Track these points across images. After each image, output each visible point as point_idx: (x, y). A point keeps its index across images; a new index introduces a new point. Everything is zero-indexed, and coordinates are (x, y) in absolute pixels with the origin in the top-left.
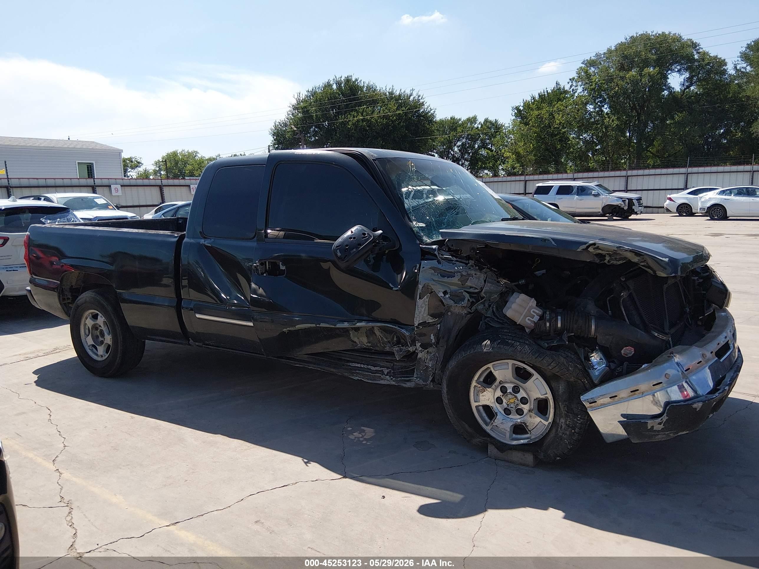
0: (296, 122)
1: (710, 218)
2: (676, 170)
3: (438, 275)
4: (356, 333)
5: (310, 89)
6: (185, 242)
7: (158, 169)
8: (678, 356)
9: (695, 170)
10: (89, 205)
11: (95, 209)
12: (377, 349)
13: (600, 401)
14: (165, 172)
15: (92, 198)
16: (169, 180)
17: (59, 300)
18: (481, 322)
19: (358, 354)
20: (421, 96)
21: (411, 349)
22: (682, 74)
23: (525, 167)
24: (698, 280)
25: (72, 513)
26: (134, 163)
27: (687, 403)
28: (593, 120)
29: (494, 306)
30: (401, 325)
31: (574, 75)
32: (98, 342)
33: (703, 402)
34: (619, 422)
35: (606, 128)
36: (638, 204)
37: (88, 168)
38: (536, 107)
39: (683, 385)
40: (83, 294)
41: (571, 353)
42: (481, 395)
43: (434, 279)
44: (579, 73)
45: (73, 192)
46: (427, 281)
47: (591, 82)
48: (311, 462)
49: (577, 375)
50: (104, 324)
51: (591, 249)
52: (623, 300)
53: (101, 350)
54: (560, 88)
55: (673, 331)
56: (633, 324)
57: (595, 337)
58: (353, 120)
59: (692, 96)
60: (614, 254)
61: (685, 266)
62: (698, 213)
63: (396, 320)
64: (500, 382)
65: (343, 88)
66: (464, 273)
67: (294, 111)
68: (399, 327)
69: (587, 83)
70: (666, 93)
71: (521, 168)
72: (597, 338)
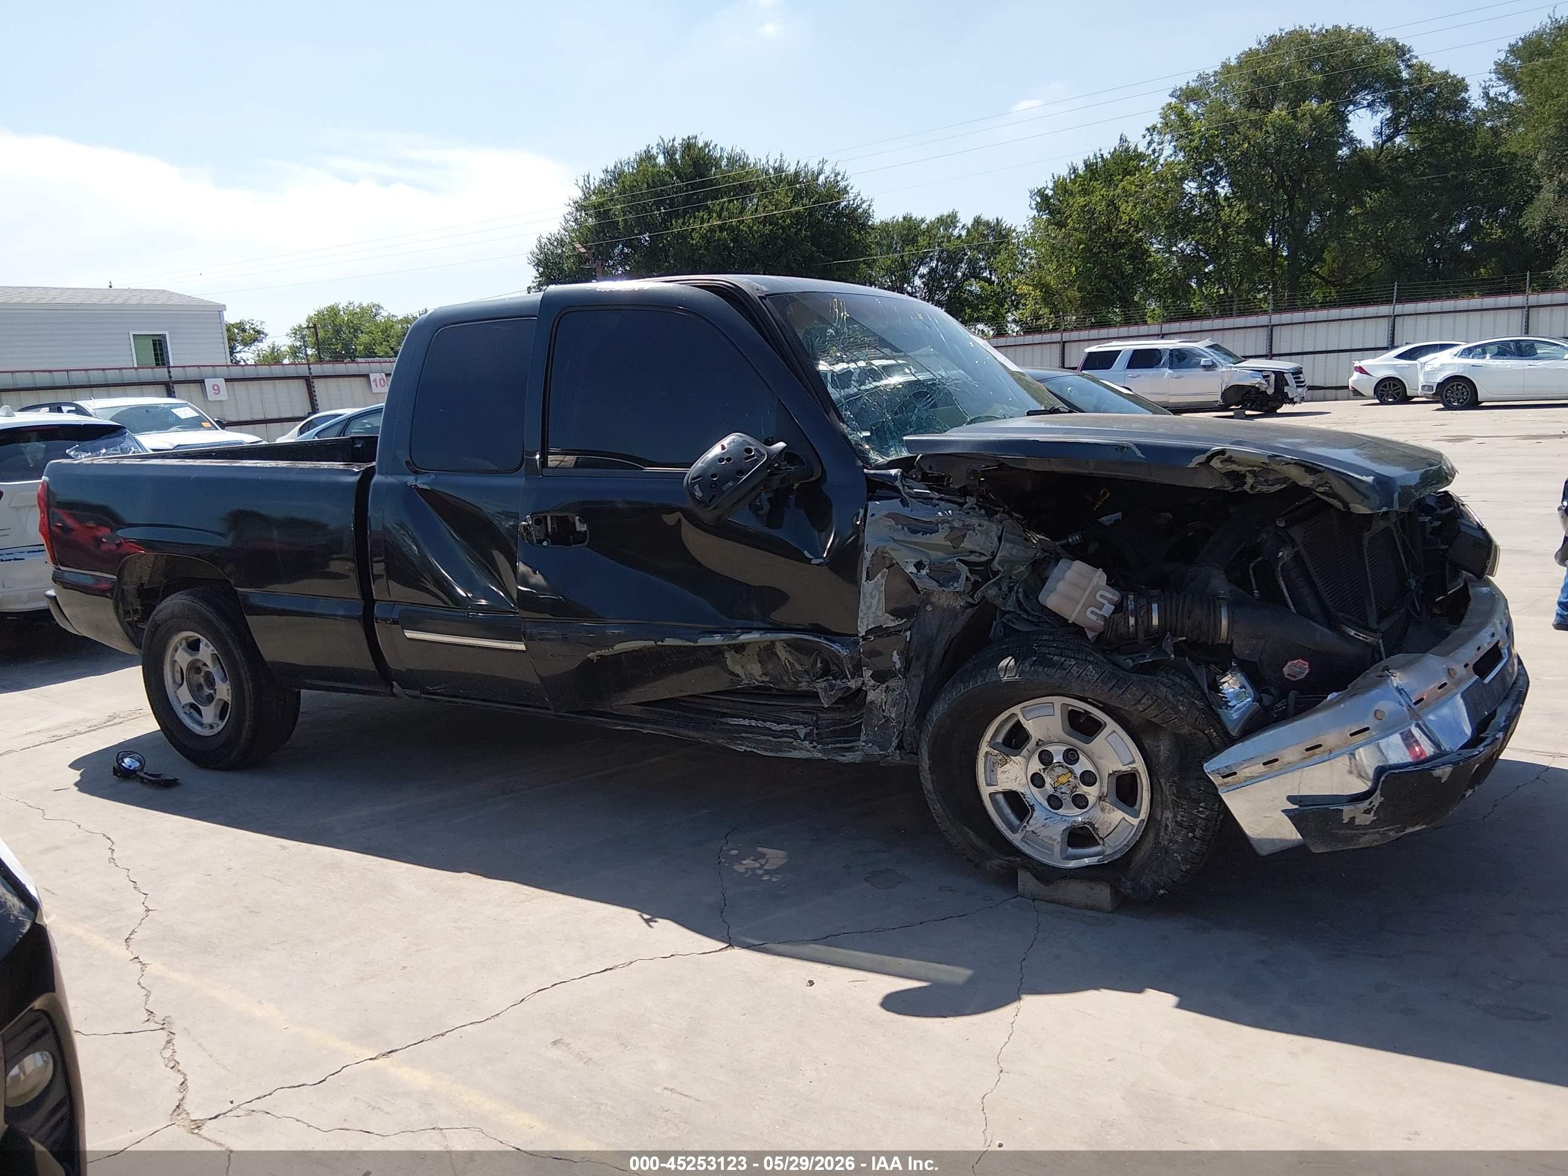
0: (586, 235)
1: (1443, 407)
2: (1371, 310)
3: (903, 528)
4: (738, 656)
5: (611, 167)
6: (376, 484)
7: (298, 344)
8: (1398, 674)
9: (1410, 307)
10: (163, 421)
11: (174, 428)
12: (783, 688)
13: (1244, 772)
14: (314, 350)
15: (168, 406)
16: (324, 365)
17: (117, 613)
18: (994, 623)
19: (742, 700)
20: (842, 174)
21: (853, 684)
22: (1377, 112)
23: (1061, 313)
24: (1432, 523)
25: (174, 1041)
26: (249, 333)
27: (1420, 767)
28: (1196, 213)
29: (1020, 590)
30: (831, 635)
31: (1157, 120)
32: (203, 698)
33: (1454, 764)
34: (1283, 811)
35: (1225, 227)
36: (1296, 382)
37: (154, 344)
38: (1080, 188)
39: (1410, 731)
40: (166, 600)
41: (1180, 678)
42: (1000, 770)
43: (895, 538)
44: (1167, 116)
45: (127, 395)
46: (882, 544)
47: (1190, 134)
48: (657, 919)
49: (1196, 720)
50: (213, 660)
51: (1216, 463)
52: (1282, 566)
53: (209, 713)
54: (1128, 148)
55: (1385, 625)
56: (1303, 613)
57: (1229, 643)
58: (701, 228)
59: (1399, 157)
60: (1262, 470)
61: (1406, 491)
62: (1418, 397)
63: (819, 625)
64: (1037, 743)
65: (679, 162)
66: (957, 524)
67: (578, 214)
68: (826, 639)
69: (1181, 136)
70: (1344, 152)
71: (1052, 316)
72: (1232, 644)
